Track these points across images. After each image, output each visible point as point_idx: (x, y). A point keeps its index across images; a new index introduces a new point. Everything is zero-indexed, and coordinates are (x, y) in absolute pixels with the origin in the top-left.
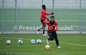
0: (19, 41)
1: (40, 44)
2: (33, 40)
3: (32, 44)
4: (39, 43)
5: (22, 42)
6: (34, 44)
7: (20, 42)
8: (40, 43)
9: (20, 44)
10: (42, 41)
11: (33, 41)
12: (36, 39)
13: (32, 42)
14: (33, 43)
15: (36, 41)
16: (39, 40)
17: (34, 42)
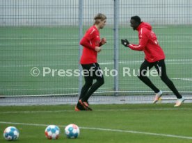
0: (8, 130)
1: (77, 140)
2: (52, 127)
3: (51, 138)
4: (72, 136)
5: (16, 133)
6: (57, 138)
7: (11, 134)
8: (76, 136)
9: (10, 140)
10: (81, 130)
11: (52, 129)
12: (62, 123)
13: (50, 133)
14: (54, 135)
15: (62, 130)
16: (71, 126)
17: (57, 132)
